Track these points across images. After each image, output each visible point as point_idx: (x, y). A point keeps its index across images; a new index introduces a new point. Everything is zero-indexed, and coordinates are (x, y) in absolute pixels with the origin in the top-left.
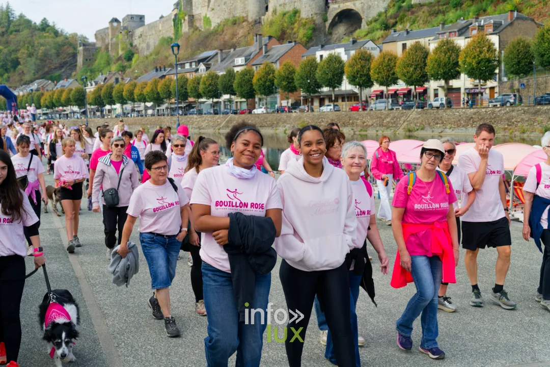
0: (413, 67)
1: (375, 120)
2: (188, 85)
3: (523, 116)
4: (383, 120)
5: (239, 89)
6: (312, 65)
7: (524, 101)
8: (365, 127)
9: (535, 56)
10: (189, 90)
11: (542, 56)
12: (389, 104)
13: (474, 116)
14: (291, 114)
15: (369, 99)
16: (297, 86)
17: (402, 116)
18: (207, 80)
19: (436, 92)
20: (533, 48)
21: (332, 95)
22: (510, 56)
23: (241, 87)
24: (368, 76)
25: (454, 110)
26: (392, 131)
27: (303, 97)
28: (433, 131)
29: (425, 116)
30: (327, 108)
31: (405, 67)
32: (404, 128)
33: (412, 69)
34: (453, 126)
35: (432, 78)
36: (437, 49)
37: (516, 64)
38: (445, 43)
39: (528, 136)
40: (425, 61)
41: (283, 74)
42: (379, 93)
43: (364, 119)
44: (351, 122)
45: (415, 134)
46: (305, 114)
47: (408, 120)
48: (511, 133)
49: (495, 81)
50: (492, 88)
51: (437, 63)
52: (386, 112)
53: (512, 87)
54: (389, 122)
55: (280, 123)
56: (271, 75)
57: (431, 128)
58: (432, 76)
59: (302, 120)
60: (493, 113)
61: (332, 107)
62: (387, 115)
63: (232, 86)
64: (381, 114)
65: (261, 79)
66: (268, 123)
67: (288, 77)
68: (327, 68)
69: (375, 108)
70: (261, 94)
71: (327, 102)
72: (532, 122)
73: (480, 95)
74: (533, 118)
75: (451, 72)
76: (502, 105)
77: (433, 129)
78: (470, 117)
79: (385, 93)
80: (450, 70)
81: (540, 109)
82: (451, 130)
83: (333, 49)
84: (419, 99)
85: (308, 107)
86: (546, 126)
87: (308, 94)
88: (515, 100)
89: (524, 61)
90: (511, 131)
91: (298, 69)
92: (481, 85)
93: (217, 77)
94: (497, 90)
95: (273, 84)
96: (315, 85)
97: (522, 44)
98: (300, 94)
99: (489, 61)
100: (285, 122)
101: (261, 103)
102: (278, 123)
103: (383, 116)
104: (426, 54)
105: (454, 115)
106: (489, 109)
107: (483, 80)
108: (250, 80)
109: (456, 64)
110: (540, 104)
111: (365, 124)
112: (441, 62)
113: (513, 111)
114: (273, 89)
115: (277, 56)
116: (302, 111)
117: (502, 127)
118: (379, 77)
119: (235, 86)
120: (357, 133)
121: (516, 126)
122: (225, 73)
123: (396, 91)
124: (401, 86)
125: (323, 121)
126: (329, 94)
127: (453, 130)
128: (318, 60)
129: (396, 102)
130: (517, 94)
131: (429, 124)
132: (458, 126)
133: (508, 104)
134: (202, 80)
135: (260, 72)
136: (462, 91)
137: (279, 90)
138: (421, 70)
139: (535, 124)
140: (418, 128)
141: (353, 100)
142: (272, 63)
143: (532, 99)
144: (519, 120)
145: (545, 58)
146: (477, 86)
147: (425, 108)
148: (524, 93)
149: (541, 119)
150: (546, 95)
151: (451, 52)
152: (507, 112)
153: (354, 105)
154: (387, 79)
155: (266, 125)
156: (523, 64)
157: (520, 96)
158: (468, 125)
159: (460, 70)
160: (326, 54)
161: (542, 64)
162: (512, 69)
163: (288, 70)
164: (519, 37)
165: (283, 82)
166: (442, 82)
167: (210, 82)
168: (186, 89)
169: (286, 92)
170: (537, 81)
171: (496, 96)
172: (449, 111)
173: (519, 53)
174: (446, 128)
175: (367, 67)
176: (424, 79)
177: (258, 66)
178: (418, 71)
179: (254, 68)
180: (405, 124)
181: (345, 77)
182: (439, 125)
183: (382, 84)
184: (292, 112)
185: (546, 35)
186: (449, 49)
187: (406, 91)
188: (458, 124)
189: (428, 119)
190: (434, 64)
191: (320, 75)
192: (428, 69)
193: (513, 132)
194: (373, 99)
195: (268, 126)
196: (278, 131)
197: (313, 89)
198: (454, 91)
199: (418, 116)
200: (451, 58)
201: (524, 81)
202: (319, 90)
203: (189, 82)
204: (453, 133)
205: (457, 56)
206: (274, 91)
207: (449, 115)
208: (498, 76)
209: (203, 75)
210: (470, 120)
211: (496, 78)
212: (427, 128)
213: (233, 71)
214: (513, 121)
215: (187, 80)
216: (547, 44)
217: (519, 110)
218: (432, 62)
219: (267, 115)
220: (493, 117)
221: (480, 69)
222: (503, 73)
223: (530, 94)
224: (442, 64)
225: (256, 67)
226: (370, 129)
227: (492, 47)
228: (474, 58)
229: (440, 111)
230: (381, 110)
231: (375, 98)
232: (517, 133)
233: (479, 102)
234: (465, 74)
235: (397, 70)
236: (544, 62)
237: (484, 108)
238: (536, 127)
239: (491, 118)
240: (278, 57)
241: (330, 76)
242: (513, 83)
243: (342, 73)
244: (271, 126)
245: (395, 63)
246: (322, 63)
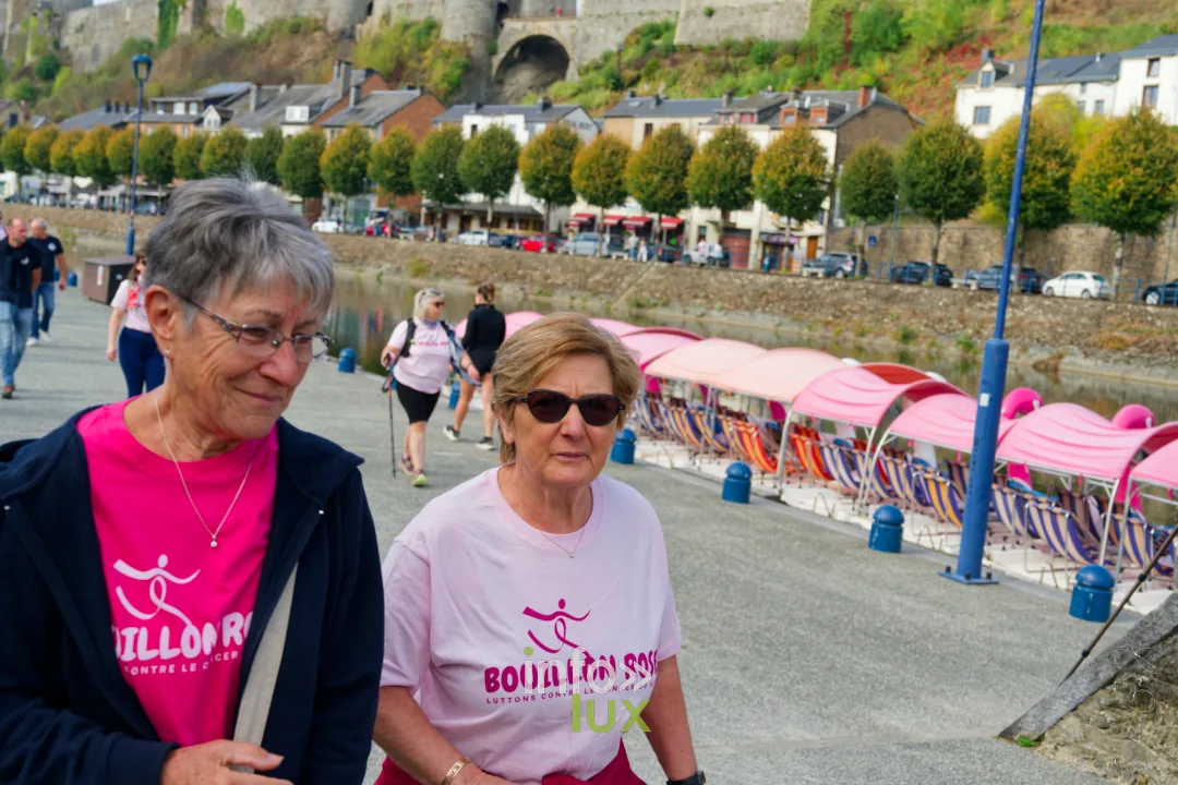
0: (661, 174)
1: (569, 276)
2: (175, 150)
3: (865, 302)
4: (588, 277)
5: (290, 174)
6: (452, 142)
7: (872, 271)
8: (549, 288)
9: (900, 183)
10: (176, 163)
11: (914, 185)
12: (605, 245)
13: (770, 290)
14: (395, 240)
15: (564, 231)
16: (416, 183)
17: (627, 274)
18: (219, 146)
19: (702, 233)
20: (897, 168)
21: (485, 213)
22: (853, 178)
23: (294, 170)
24: (566, 180)
25: (731, 274)
26: (604, 302)
27: (429, 208)
28: (685, 312)
29: (672, 277)
30: (476, 238)
31: (643, 172)
32: (628, 300)
33: (657, 178)
34: (726, 305)
35: (696, 203)
36: (712, 145)
37: (861, 195)
38: (728, 135)
39: (870, 344)
40: (684, 165)
41: (388, 153)
42: (585, 219)
43: (548, 271)
44: (520, 272)
45: (650, 313)
46: (426, 245)
47: (640, 281)
48: (838, 334)
49: (821, 223)
50: (813, 239)
51: (707, 173)
52: (593, 261)
53: (851, 241)
54: (599, 283)
55: (371, 259)
56: (362, 153)
57: (683, 306)
58: (697, 197)
59: (418, 257)
60: (808, 287)
61: (484, 237)
62: (597, 269)
63: (273, 165)
64: (585, 263)
65: (338, 158)
66: (345, 254)
67: (397, 163)
68: (483, 153)
69: (575, 251)
70: (337, 190)
71: (475, 225)
72: (878, 316)
73: (786, 250)
74: (884, 307)
75: (735, 195)
76: (830, 274)
77: (687, 308)
78: (762, 291)
79: (598, 221)
80: (732, 191)
81: (898, 291)
82: (722, 313)
83: (500, 114)
84: (668, 243)
85: (435, 230)
86: (905, 328)
87: (438, 203)
88: (854, 267)
89: (878, 191)
90: (838, 329)
91: (421, 148)
92: (792, 229)
93: (243, 141)
94: (822, 243)
95: (364, 173)
96: (455, 185)
97: (877, 156)
98: (420, 200)
99: (811, 181)
100: (381, 256)
101: (336, 209)
102: (365, 258)
103: (588, 270)
104: (688, 151)
105: (732, 283)
106: (802, 280)
107: (796, 218)
108: (315, 158)
109: (747, 180)
110: (900, 281)
111: (550, 281)
112: (716, 170)
113: (847, 289)
114: (362, 183)
115: (379, 115)
116: (421, 237)
117: (823, 318)
118: (588, 186)
119: (280, 166)
120: (532, 297)
121: (849, 321)
122: (261, 135)
123: (621, 220)
124: (632, 210)
125: (461, 265)
126: (482, 208)
127: (725, 315)
128: (466, 133)
129: (618, 243)
130: (858, 255)
131: (680, 296)
132: (737, 307)
133: (840, 275)
134: (208, 145)
135: (340, 142)
136: (755, 236)
137: (377, 187)
138: (676, 183)
139: (886, 320)
140: (656, 301)
141: (531, 226)
142: (368, 126)
143: (886, 270)
144: (856, 308)
145: (918, 190)
146: (783, 229)
147: (676, 263)
148: (872, 256)
149: (899, 311)
150: (913, 265)
151: (738, 153)
152: (835, 291)
153: (532, 239)
154: (604, 193)
155: (340, 259)
156: (875, 197)
157: (863, 260)
158: (756, 308)
159: (752, 193)
160: (483, 123)
161: (911, 201)
162: (854, 205)
163: (399, 146)
164: (875, 141)
165: (385, 171)
166: (716, 214)
167: (226, 150)
168: (170, 159)
169: (391, 194)
170: (901, 235)
171: (819, 254)
172: (722, 275)
173: (870, 174)
174: (712, 308)
175: (567, 162)
176: (677, 202)
177: (337, 129)
178: (670, 184)
179: (327, 132)
180: (631, 290)
181: (518, 178)
182: (698, 301)
183: (593, 201)
184: (398, 237)
185: (925, 144)
186: (735, 145)
187: (641, 223)
188: (736, 303)
189: (678, 286)
190: (702, 175)
191: (466, 167)
192: (690, 182)
193: (842, 331)
194: (572, 231)
195: (343, 262)
196: (363, 275)
197: (447, 195)
198: (738, 235)
199: (660, 277)
200: (738, 168)
201: (876, 231)
202: (462, 198)
203: (179, 143)
204: (725, 319)
205: (751, 163)
206: (365, 187)
207: (720, 282)
208: (826, 215)
209: (213, 135)
210: (761, 297)
211: (822, 218)
212: (675, 304)
213: (280, 132)
214: (845, 308)
215: (175, 139)
216: (924, 163)
217: (857, 289)
218: (698, 169)
219: (346, 237)
220: (807, 296)
221: (792, 197)
222: (837, 211)
223: (885, 259)
224: (719, 176)
225: (332, 132)
226: (559, 292)
227: (819, 154)
228: (784, 171)
229: (705, 273)
230: (585, 256)
231: (576, 229)
232: (850, 335)
233: (784, 262)
234: (763, 202)
235: (627, 175)
236: (916, 199)
237: (791, 276)
238: (887, 327)
239: (803, 299)
240: (382, 117)
241: (486, 171)
242: (853, 233)
243: (513, 168)
244: (351, 261)
245: (625, 162)
246: (474, 143)
